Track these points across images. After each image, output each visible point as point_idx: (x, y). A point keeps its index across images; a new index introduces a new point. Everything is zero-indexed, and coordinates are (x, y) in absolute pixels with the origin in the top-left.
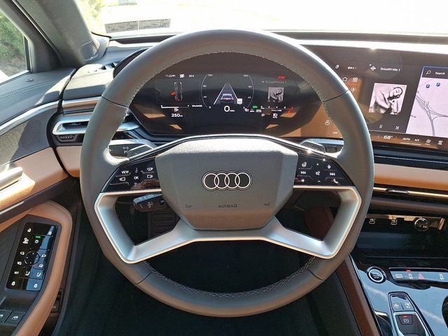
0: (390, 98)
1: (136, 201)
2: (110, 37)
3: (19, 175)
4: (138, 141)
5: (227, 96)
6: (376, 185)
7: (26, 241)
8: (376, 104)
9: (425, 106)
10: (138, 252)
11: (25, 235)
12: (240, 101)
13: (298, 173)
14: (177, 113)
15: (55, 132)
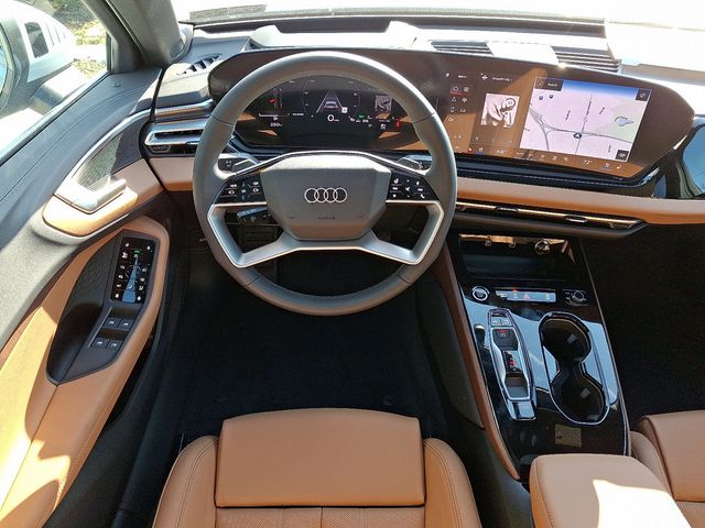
0: (502, 110)
1: (239, 215)
2: (194, 24)
3: (123, 187)
4: (240, 155)
5: (330, 103)
6: (459, 200)
7: (125, 256)
8: (488, 115)
9: (537, 118)
10: (247, 259)
11: (123, 249)
12: (345, 110)
13: (390, 188)
14: (276, 122)
15: (147, 142)
